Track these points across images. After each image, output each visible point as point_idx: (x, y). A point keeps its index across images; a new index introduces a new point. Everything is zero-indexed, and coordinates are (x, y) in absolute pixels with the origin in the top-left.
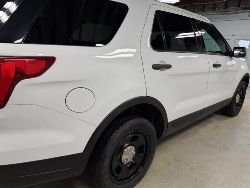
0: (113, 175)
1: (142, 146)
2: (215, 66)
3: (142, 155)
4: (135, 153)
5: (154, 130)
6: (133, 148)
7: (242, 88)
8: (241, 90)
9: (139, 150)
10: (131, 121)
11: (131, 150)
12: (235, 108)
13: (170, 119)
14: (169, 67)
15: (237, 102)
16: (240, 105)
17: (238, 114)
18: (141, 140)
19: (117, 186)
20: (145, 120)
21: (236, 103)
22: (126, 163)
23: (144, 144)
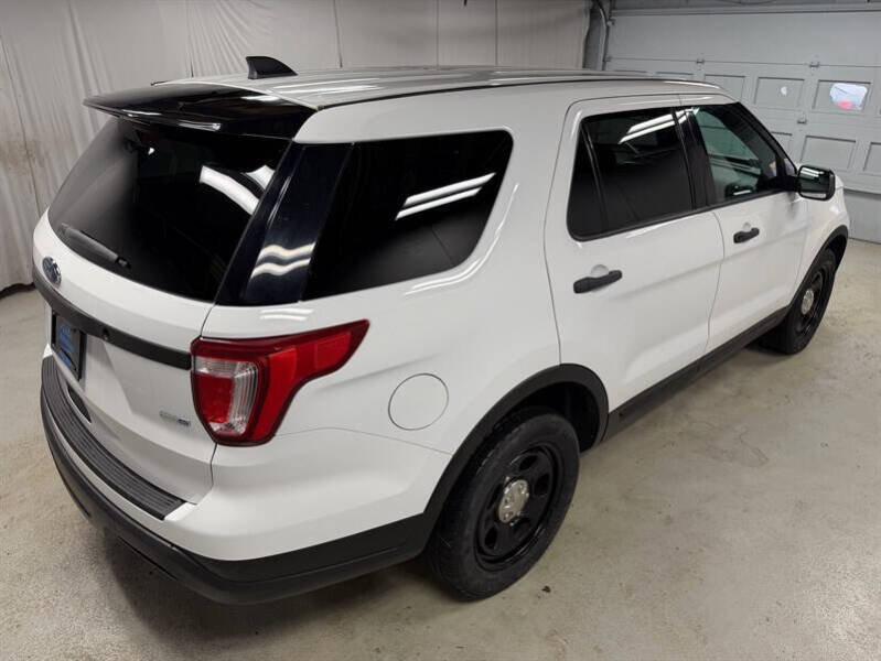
0: (481, 550)
1: (546, 477)
2: (740, 238)
3: (544, 497)
4: (527, 495)
5: (575, 437)
6: (525, 482)
7: (822, 270)
8: (818, 276)
9: (536, 487)
10: (523, 426)
11: (520, 490)
12: (799, 328)
13: (614, 403)
14: (615, 276)
15: (804, 313)
16: (814, 319)
17: (805, 346)
18: (544, 465)
19: (491, 576)
20: (555, 418)
21: (802, 315)
22: (508, 520)
23: (550, 471)
